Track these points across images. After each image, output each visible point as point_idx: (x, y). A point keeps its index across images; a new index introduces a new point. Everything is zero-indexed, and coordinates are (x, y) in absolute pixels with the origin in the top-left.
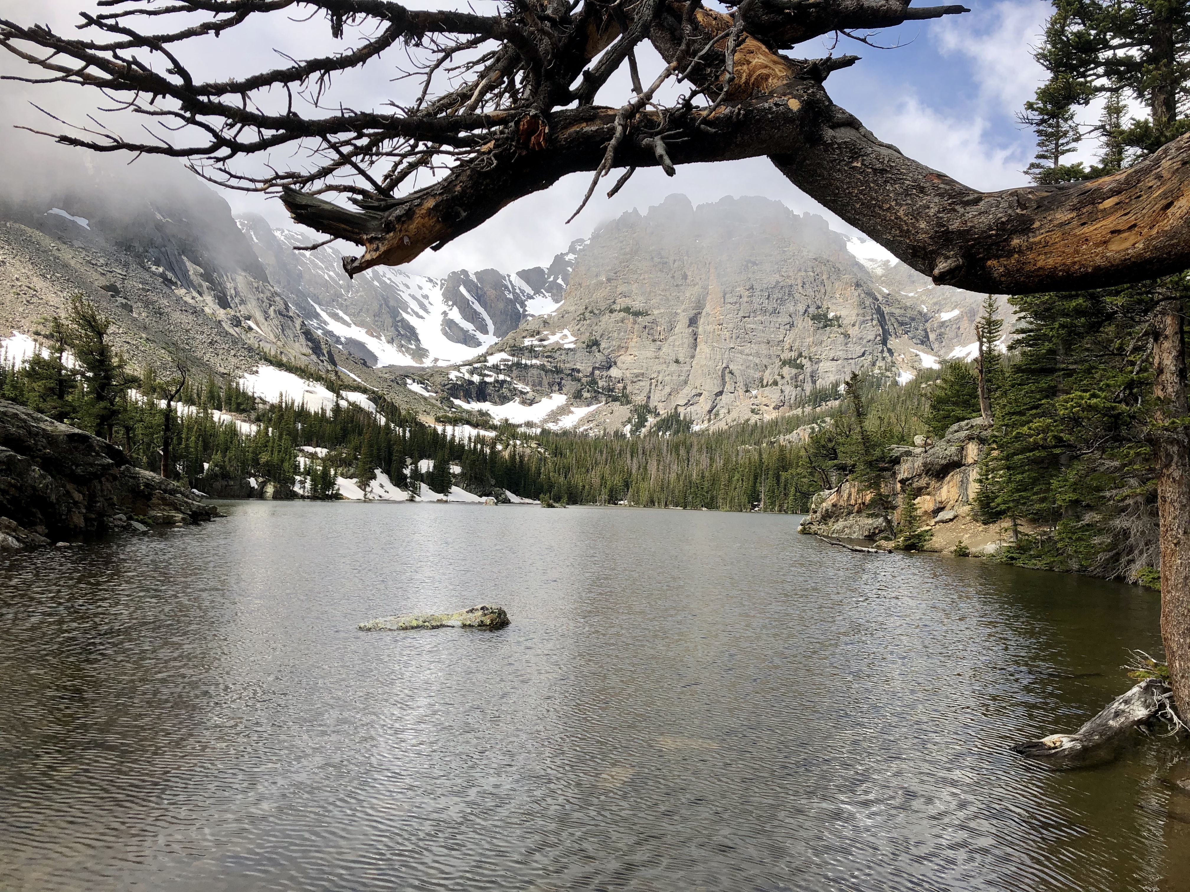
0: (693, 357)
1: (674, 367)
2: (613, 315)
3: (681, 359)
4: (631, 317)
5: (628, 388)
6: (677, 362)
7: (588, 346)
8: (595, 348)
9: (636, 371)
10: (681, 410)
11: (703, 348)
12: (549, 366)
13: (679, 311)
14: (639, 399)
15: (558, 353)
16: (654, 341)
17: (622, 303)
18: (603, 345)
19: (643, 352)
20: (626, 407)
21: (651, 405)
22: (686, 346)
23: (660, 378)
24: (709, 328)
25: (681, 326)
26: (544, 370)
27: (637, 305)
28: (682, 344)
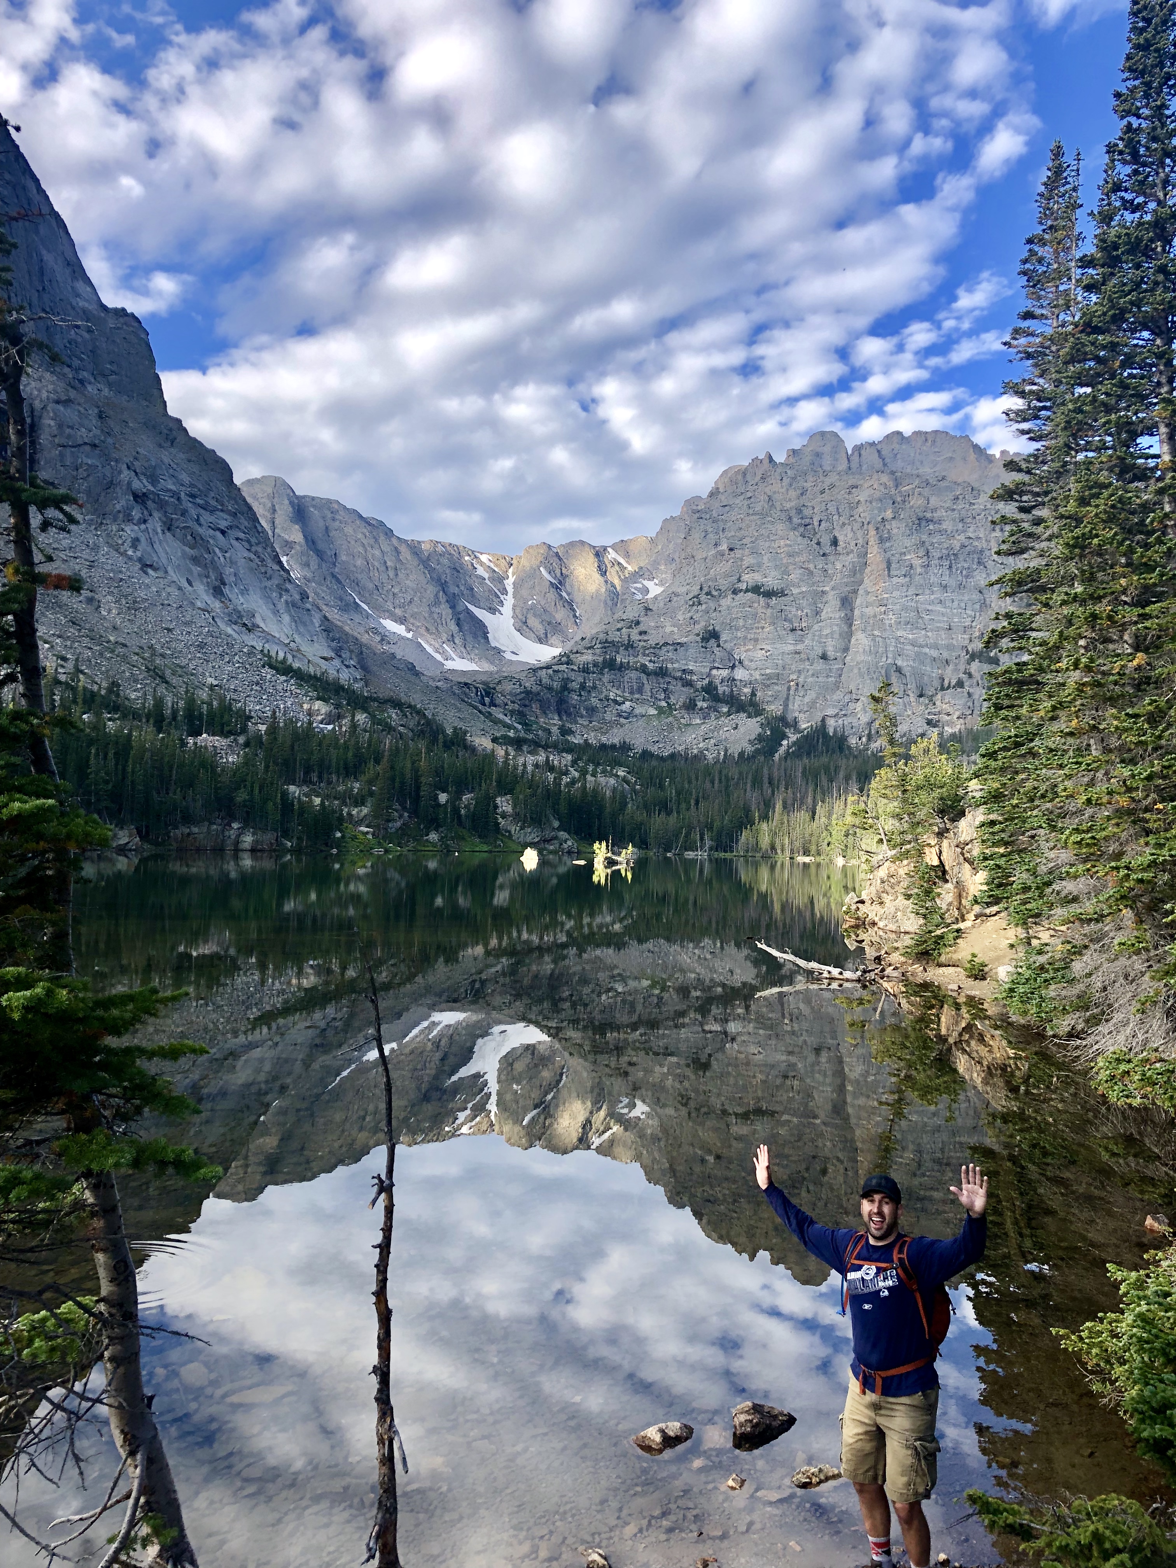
0: (846, 650)
1: (820, 665)
2: (737, 598)
3: (831, 654)
4: (762, 600)
5: (759, 694)
6: (824, 657)
7: (703, 639)
8: (713, 641)
9: (768, 671)
10: (831, 723)
11: (861, 640)
12: (651, 666)
13: (827, 589)
14: (774, 709)
15: (664, 649)
16: (793, 630)
17: (750, 579)
18: (724, 637)
19: (778, 646)
20: (755, 720)
21: (790, 718)
22: (836, 636)
23: (801, 680)
24: (869, 611)
25: (831, 610)
26: (644, 672)
27: (771, 581)
28: (832, 633)
